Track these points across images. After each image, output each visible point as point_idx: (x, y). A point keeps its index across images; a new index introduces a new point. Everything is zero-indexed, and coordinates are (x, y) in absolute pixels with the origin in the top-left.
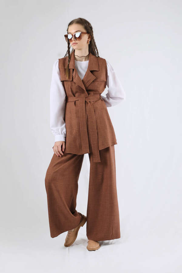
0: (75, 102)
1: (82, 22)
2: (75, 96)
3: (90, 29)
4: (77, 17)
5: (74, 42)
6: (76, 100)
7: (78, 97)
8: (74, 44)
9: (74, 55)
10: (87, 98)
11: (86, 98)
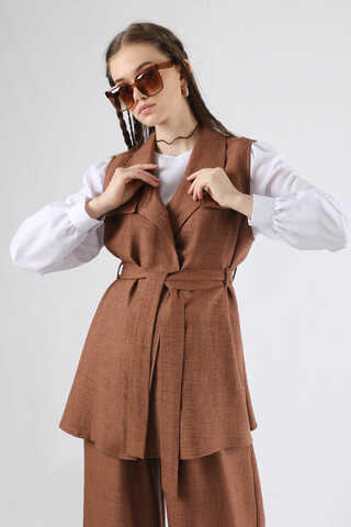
0: (136, 284)
1: (143, 34)
2: (140, 265)
3: (177, 48)
4: (123, 25)
5: (142, 103)
6: (140, 276)
7: (146, 270)
8: (143, 112)
9: (155, 141)
10: (171, 277)
11: (169, 275)
